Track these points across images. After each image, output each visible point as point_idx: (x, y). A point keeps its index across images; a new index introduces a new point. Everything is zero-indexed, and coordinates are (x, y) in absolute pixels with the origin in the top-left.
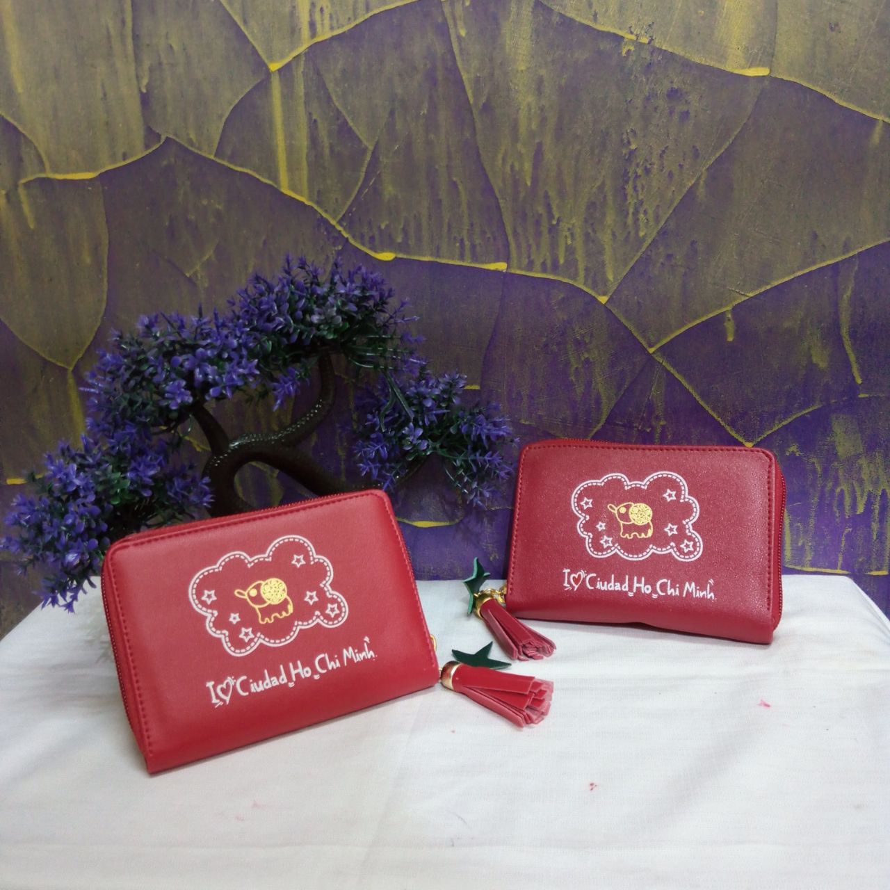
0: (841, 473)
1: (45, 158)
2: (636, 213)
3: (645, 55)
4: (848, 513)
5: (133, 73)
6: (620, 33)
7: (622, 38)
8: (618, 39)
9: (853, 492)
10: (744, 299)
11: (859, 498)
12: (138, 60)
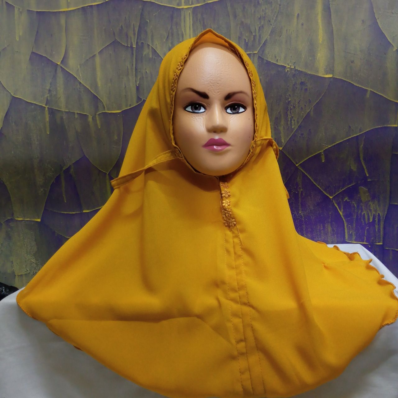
0: (363, 207)
1: (105, 106)
2: (291, 121)
3: (293, 72)
4: (367, 222)
5: (134, 80)
6: (285, 65)
7: (286, 67)
8: (284, 67)
9: (368, 214)
10: (327, 148)
11: (370, 216)
12: (136, 76)
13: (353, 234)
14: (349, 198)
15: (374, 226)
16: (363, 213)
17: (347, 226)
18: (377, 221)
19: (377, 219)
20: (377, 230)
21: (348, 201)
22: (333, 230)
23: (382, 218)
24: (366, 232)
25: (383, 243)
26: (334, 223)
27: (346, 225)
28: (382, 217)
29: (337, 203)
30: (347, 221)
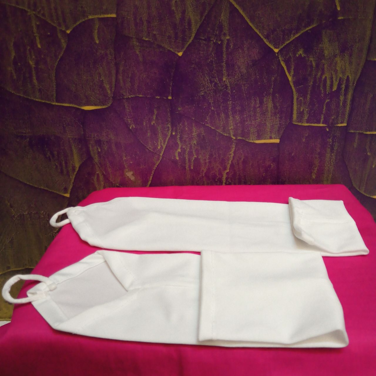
13: (305, 112)
14: (305, 52)
15: (338, 98)
16: (324, 77)
17: (297, 99)
18: (343, 89)
19: (343, 86)
20: (341, 104)
21: (303, 56)
22: (275, 107)
23: (351, 84)
24: (324, 108)
25: (347, 124)
26: (277, 95)
27: (295, 97)
28: (352, 82)
29: (284, 61)
30: (298, 91)
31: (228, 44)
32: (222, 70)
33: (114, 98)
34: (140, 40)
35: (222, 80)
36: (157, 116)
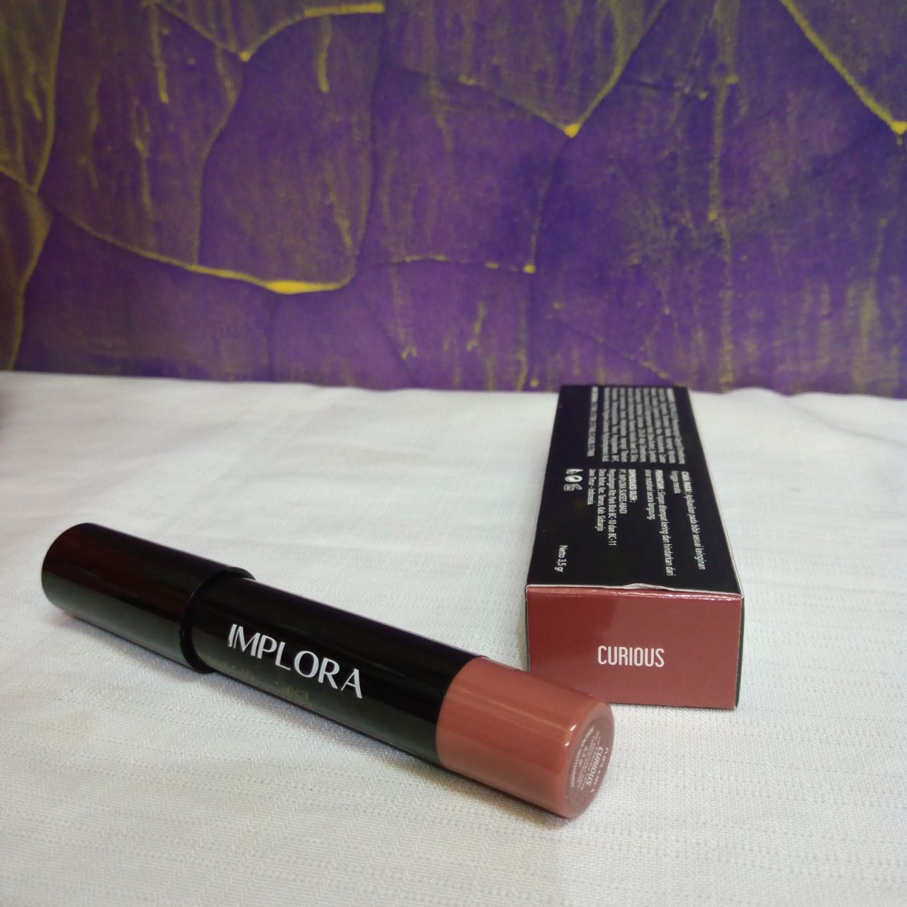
31: (731, 102)
32: (706, 187)
33: (360, 259)
34: (450, 84)
35: (705, 217)
36: (485, 323)
